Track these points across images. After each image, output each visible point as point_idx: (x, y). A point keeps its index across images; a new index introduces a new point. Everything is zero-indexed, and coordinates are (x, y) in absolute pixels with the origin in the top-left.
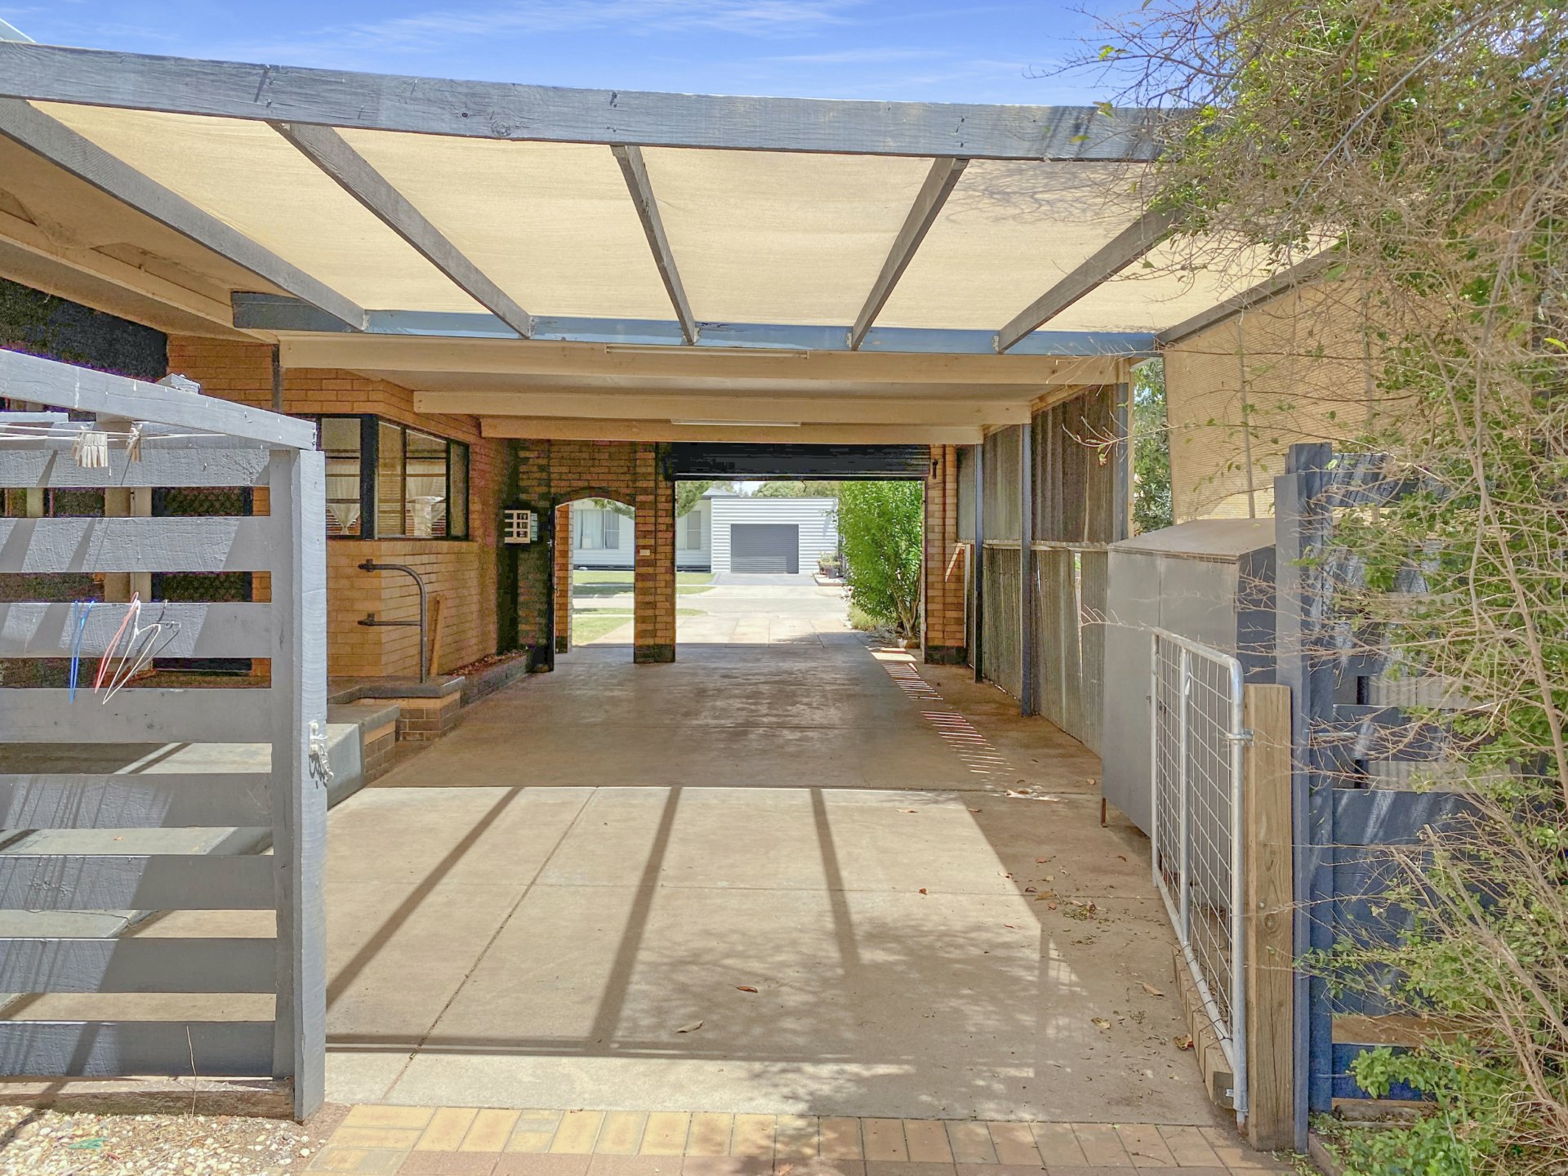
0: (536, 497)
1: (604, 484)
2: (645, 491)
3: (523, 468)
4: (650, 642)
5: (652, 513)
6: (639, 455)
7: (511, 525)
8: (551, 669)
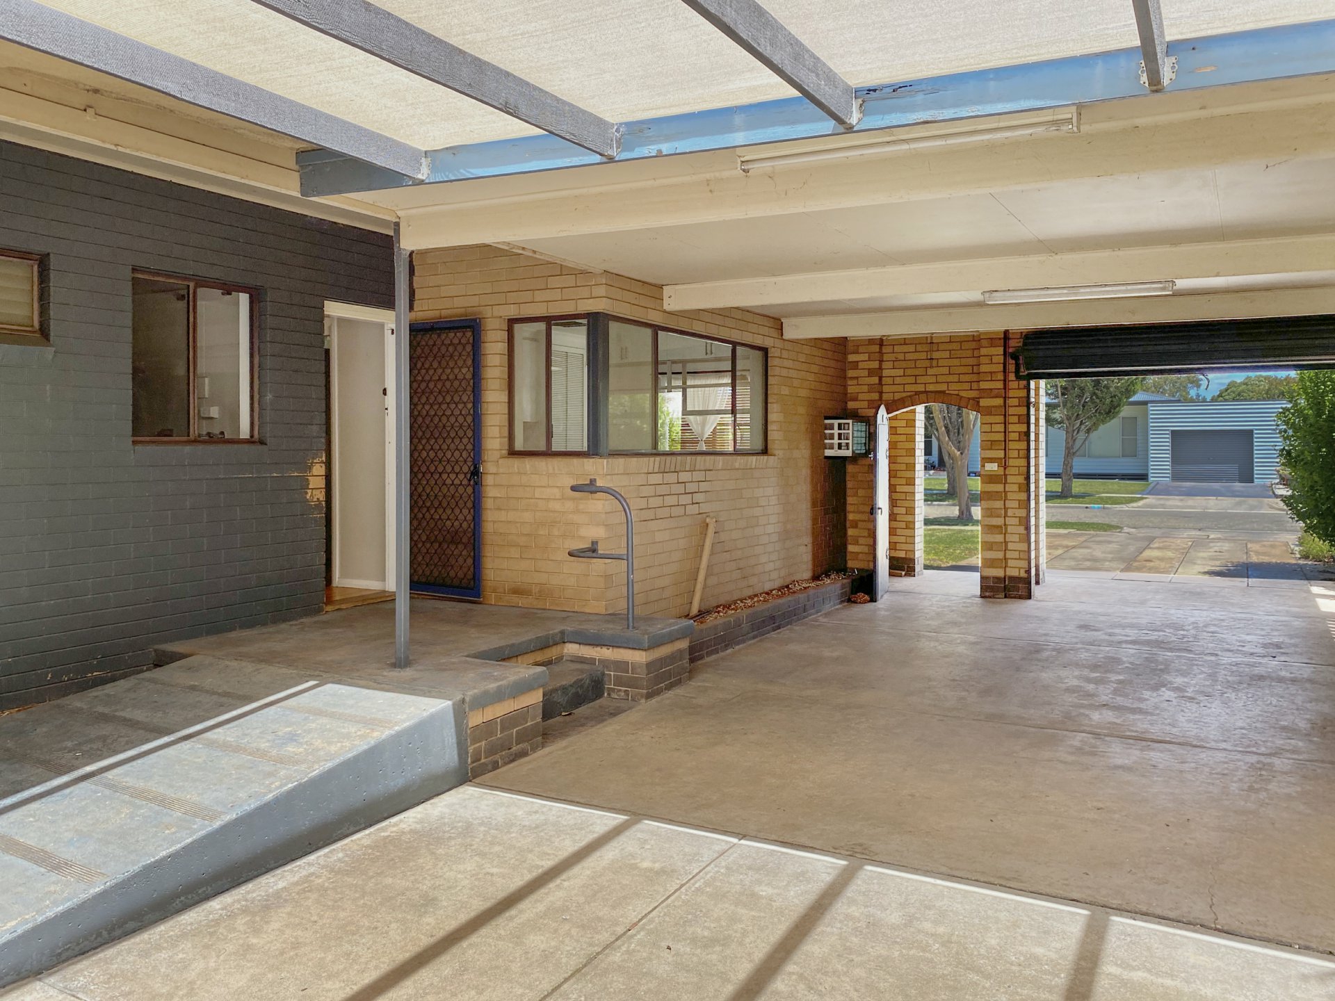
0: (865, 404)
1: (943, 387)
2: (989, 393)
3: (851, 373)
4: (999, 573)
5: (1001, 419)
6: (984, 351)
7: (832, 437)
8: (873, 599)
